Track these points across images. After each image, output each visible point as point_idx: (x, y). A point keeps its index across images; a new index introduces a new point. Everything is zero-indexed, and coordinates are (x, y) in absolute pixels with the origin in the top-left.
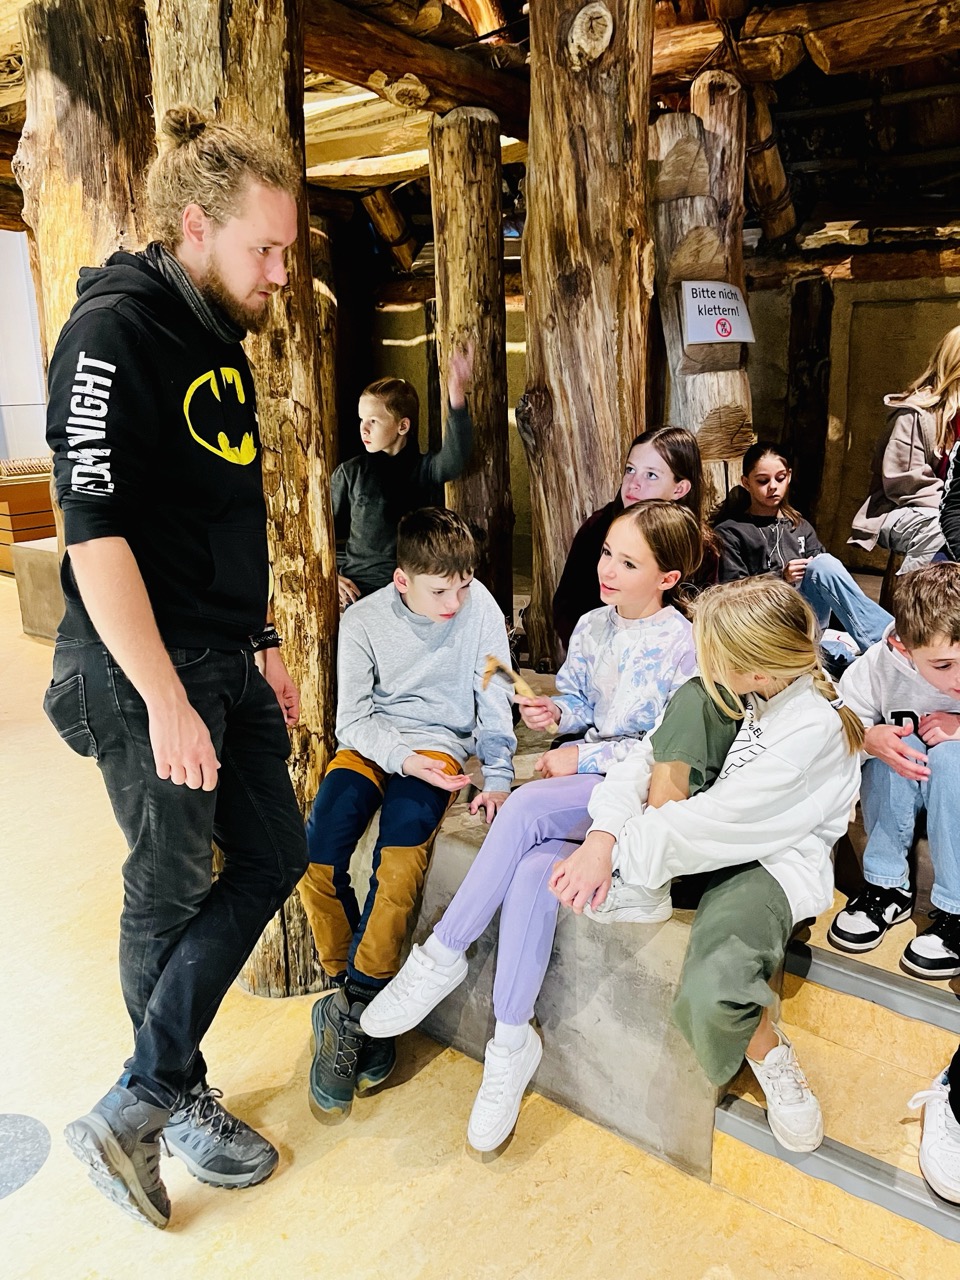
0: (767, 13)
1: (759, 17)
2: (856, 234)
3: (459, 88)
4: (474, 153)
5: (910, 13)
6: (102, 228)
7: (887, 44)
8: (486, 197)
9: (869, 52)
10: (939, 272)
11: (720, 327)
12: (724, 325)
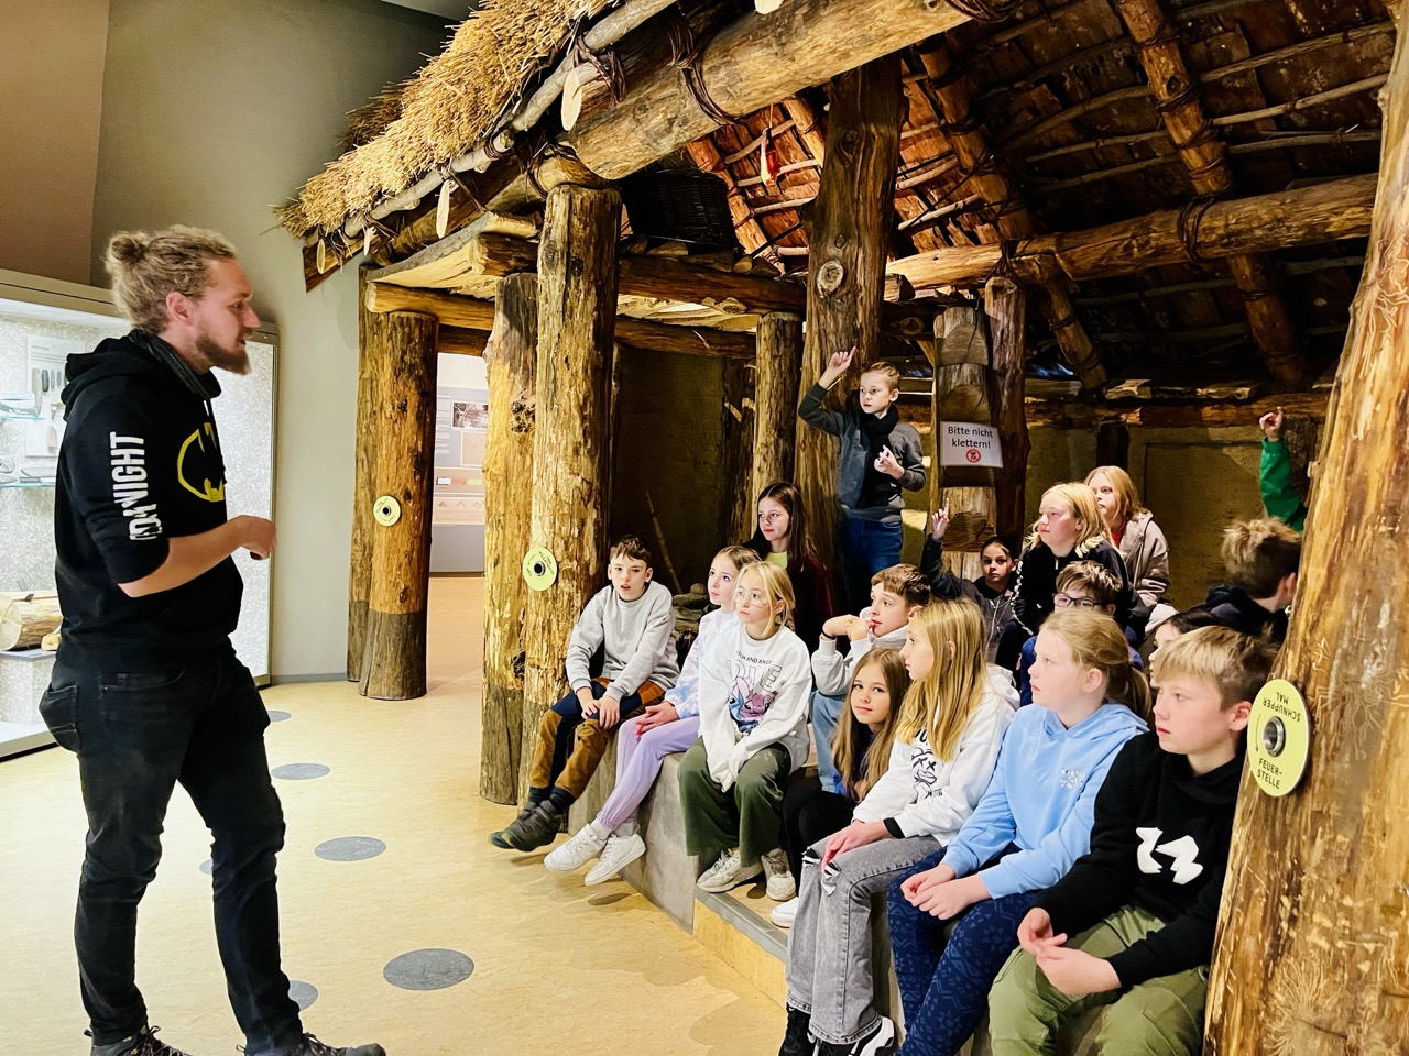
0: (1033, 239)
1: (1027, 242)
2: (1142, 390)
3: (770, 302)
4: (778, 339)
5: (1115, 243)
6: (515, 388)
7: (1103, 263)
8: (785, 365)
9: (1092, 268)
10: (1203, 424)
11: (970, 456)
12: (973, 454)
